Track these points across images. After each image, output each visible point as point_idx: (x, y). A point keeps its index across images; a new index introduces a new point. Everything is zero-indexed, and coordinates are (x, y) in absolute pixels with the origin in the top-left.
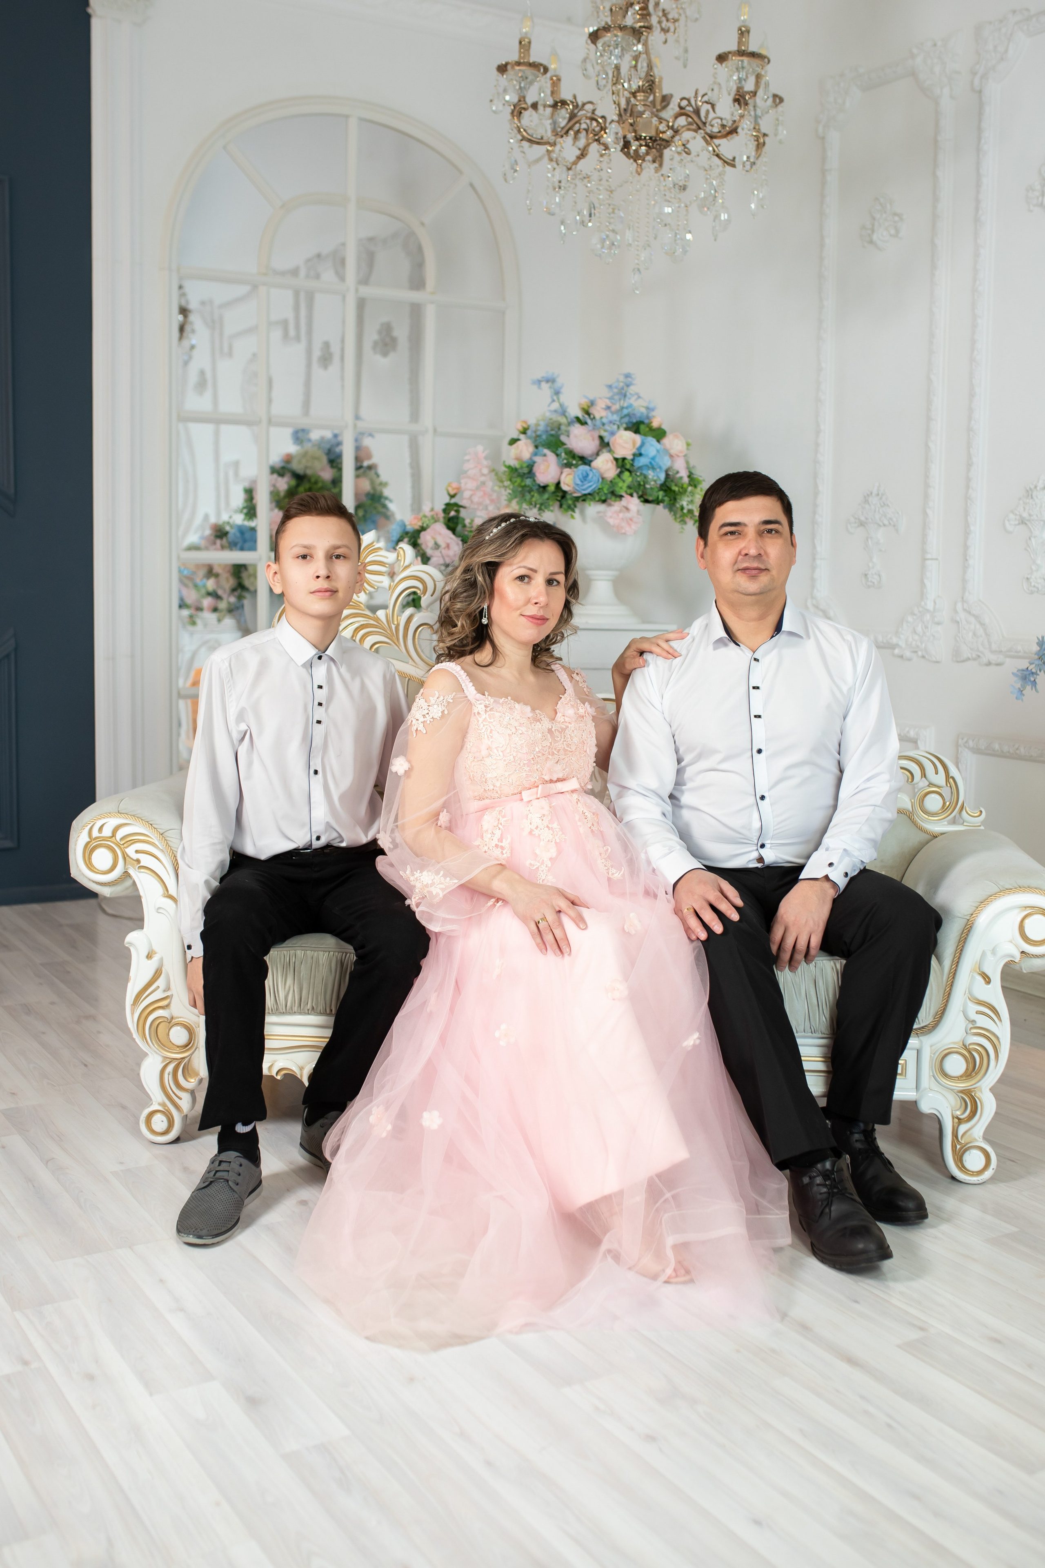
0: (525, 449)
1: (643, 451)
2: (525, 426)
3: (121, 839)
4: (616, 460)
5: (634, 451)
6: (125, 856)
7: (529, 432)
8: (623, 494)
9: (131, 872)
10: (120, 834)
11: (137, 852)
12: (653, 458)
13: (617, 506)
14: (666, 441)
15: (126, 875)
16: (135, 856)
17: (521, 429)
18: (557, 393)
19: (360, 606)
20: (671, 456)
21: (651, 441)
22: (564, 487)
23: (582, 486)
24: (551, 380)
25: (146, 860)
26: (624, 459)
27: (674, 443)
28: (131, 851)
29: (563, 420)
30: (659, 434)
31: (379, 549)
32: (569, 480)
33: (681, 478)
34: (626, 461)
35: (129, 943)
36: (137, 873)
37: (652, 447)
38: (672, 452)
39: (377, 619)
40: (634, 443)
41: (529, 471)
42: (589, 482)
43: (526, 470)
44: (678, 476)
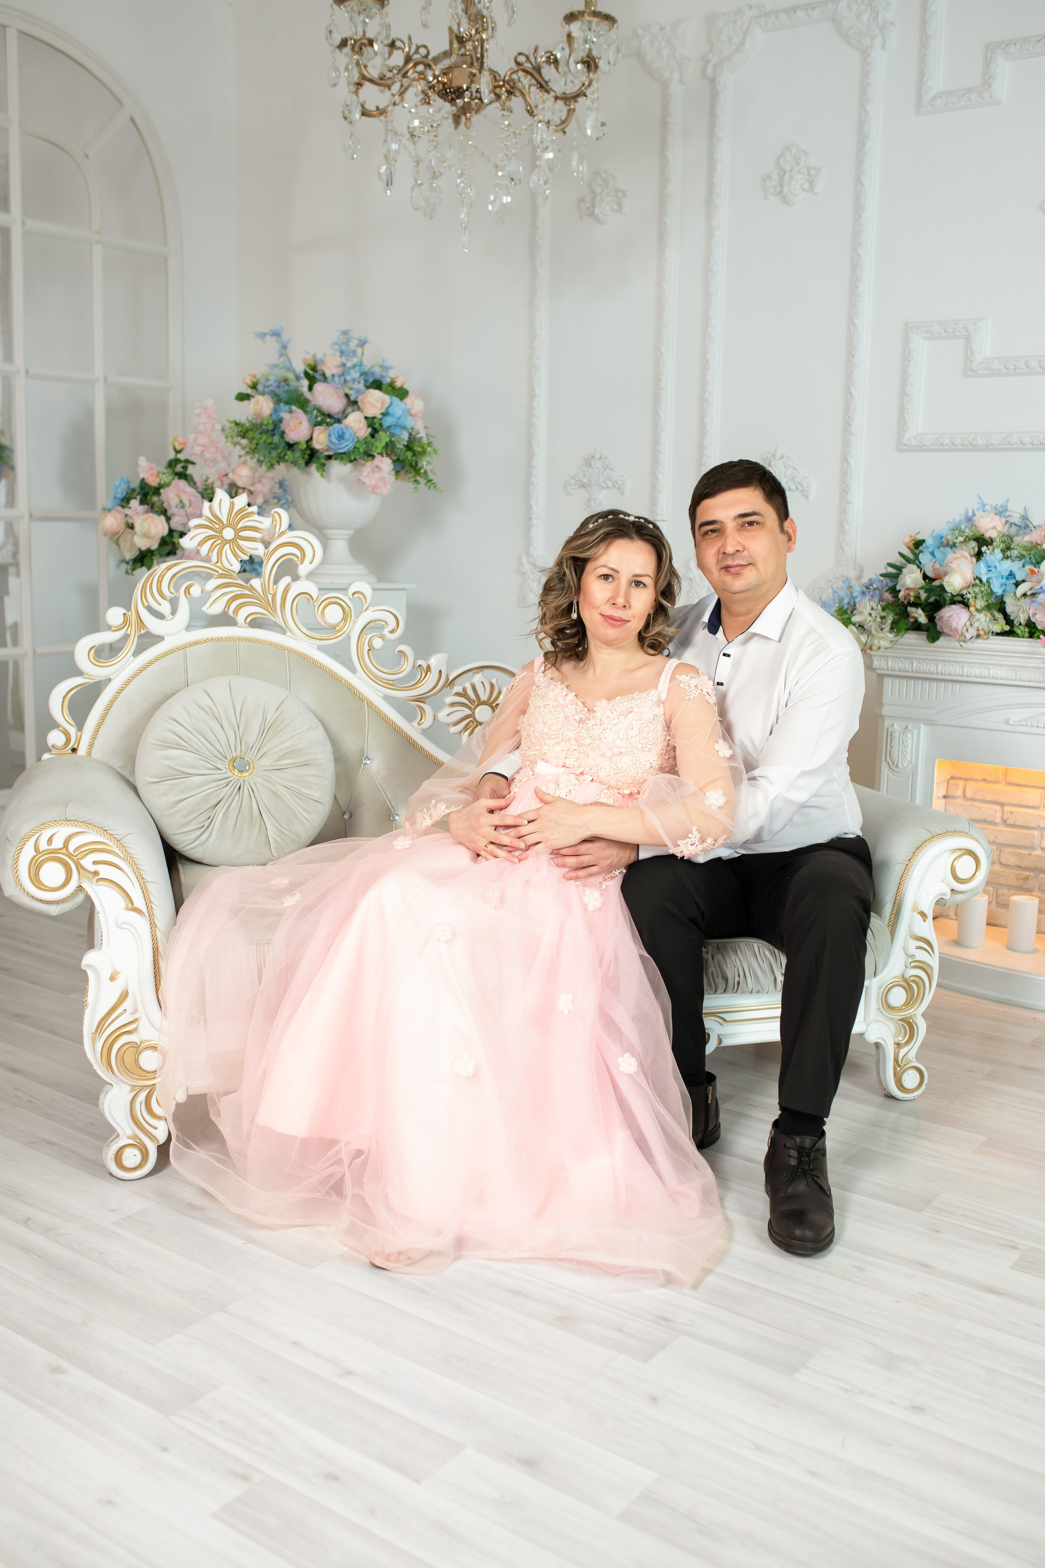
0: (263, 405)
1: (390, 411)
2: (254, 380)
3: (75, 850)
4: (366, 418)
5: (383, 410)
6: (80, 867)
7: (260, 387)
8: (375, 454)
9: (85, 885)
10: (73, 845)
11: (95, 863)
12: (399, 418)
13: (369, 465)
14: (407, 400)
15: (80, 888)
16: (92, 868)
17: (250, 383)
18: (285, 347)
19: (232, 575)
20: (411, 415)
21: (396, 400)
22: (316, 445)
23: (340, 445)
24: (276, 334)
25: (105, 871)
26: (374, 418)
27: (414, 403)
28: (87, 862)
29: (290, 376)
30: (402, 393)
31: (253, 513)
32: (321, 440)
33: (421, 438)
34: (375, 421)
35: (89, 966)
36: (94, 886)
37: (399, 408)
38: (413, 412)
39: (252, 588)
40: (383, 403)
41: (276, 427)
42: (347, 441)
43: (271, 427)
44: (419, 436)
